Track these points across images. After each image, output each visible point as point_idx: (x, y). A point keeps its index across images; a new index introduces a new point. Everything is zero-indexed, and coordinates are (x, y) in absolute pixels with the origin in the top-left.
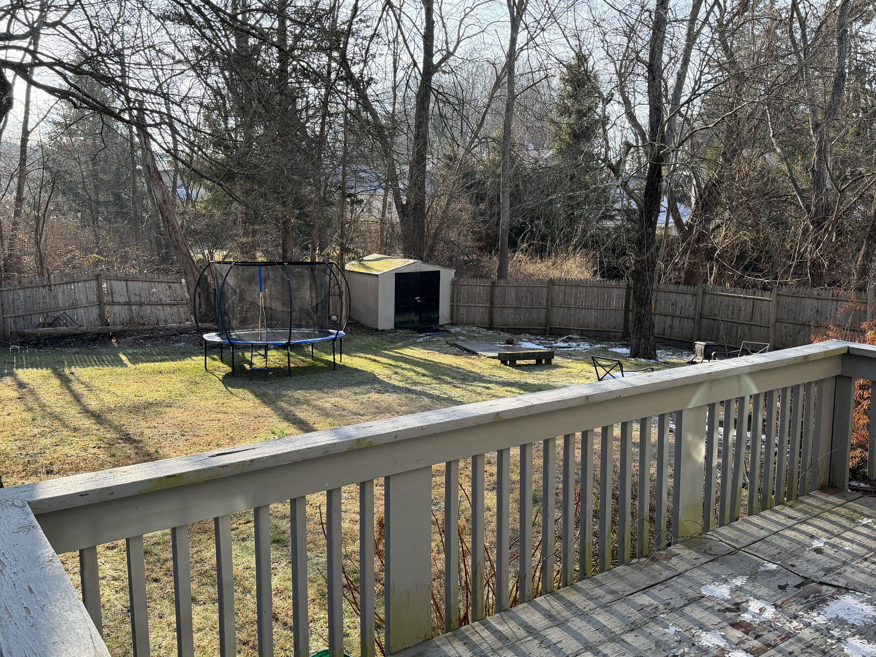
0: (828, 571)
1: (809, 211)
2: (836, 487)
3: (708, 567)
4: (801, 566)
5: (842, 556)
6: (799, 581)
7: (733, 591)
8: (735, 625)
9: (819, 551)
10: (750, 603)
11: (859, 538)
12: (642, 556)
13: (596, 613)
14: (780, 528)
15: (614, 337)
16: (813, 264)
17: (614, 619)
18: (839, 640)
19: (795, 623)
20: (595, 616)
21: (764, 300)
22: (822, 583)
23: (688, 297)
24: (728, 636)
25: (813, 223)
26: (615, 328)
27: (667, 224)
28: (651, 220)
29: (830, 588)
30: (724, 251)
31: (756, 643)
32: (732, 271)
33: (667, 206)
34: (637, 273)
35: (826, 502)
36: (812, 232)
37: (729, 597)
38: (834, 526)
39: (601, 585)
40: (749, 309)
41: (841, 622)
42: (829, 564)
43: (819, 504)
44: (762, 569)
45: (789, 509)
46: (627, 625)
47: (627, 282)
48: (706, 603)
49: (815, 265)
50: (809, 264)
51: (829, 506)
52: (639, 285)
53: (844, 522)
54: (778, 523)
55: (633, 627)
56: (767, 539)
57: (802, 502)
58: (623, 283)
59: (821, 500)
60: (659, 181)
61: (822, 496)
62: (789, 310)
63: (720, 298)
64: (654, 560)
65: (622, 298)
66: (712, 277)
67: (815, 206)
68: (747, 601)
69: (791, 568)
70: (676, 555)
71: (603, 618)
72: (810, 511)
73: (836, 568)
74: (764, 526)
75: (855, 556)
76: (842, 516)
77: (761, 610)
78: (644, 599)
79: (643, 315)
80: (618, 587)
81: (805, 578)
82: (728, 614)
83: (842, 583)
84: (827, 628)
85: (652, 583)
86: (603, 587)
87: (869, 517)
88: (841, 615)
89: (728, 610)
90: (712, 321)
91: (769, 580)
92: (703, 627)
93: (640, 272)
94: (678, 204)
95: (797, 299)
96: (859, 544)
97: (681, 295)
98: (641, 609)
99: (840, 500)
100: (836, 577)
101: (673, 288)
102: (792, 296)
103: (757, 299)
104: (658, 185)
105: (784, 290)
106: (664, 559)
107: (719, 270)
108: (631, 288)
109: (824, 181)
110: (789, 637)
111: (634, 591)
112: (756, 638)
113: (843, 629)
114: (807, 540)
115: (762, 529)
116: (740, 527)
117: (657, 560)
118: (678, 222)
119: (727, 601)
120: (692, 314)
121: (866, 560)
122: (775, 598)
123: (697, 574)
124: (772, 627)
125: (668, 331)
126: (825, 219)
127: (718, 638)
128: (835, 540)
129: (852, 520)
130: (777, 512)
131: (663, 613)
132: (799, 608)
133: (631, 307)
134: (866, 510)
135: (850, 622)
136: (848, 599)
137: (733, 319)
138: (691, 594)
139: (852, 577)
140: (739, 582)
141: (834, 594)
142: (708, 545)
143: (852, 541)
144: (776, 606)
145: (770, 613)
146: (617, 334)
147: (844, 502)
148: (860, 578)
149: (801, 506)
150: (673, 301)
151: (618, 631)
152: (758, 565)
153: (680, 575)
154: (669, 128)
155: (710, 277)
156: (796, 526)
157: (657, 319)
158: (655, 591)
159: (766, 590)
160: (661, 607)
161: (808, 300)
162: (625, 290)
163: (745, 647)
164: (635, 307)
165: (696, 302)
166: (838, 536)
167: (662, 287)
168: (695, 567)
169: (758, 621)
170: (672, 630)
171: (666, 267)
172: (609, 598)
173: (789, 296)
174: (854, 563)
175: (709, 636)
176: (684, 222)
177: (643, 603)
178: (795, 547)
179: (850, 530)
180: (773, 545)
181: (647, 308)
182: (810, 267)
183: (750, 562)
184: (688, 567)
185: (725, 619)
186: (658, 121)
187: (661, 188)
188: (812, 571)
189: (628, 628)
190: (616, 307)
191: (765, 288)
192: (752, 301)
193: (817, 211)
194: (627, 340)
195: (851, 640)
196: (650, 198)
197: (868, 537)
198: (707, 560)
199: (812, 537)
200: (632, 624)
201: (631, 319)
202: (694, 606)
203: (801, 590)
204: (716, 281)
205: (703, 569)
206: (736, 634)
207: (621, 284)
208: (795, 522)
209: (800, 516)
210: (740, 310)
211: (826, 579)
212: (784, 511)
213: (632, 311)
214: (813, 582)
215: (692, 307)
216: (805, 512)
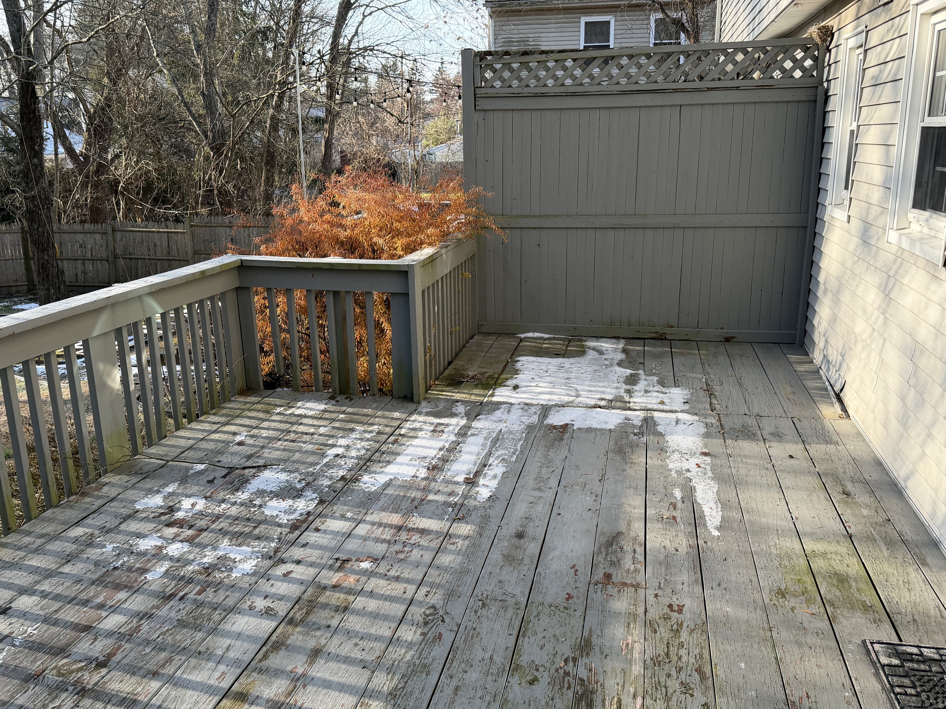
0: (249, 457)
1: (206, 137)
2: (254, 389)
3: (140, 485)
4: (226, 460)
5: (260, 442)
6: (225, 472)
7: (165, 498)
8: (169, 525)
9: (241, 444)
10: (183, 503)
11: (273, 424)
12: (70, 494)
13: (27, 559)
14: (206, 434)
15: (18, 292)
16: (220, 192)
17: (48, 558)
18: (260, 506)
19: (223, 506)
20: (26, 562)
21: (178, 233)
22: (244, 468)
23: (97, 236)
24: (164, 535)
25: (212, 149)
26: (16, 281)
27: (56, 154)
28: (33, 149)
29: (251, 470)
30: (128, 183)
31: (190, 532)
32: (141, 205)
33: (52, 133)
34: (30, 213)
35: (246, 403)
36: (213, 158)
37: (163, 504)
38: (253, 421)
39: (28, 533)
40: (165, 244)
41: (261, 493)
42: (249, 451)
43: (239, 406)
44: (192, 472)
45: (212, 417)
46: (63, 558)
47: (20, 225)
48: (141, 515)
49: (223, 193)
50: (216, 192)
51: (248, 406)
52: (36, 226)
53: (261, 415)
54: (204, 431)
55: (69, 558)
56: (195, 446)
57: (224, 408)
58: (16, 226)
59: (240, 402)
60: (35, 103)
61: (242, 399)
62: (204, 240)
63: (131, 234)
64: (84, 494)
65: (18, 245)
66: (121, 213)
67: (211, 131)
68: (180, 502)
69: (217, 464)
70: (107, 484)
71: (35, 562)
72: (231, 413)
73: (256, 453)
74: (192, 436)
75: (271, 439)
76: (259, 411)
77: (192, 505)
78: (78, 531)
79: (47, 261)
80: (49, 529)
81: (231, 468)
82: (163, 518)
83: (261, 462)
84: (250, 501)
85: (84, 515)
86: (32, 535)
87: (281, 406)
88: (262, 487)
89: (162, 514)
90: (128, 260)
91: (198, 479)
92: (140, 536)
93: (33, 211)
94: (67, 132)
95: (211, 229)
96: (274, 430)
97: (89, 235)
98: (76, 540)
99: (257, 399)
100: (256, 460)
101: (78, 227)
102: (205, 226)
103: (171, 232)
104: (35, 108)
105: (196, 220)
106: (95, 491)
107: (126, 204)
108: (27, 232)
109: (216, 106)
110: (219, 518)
111: (66, 527)
112: (189, 529)
113: (264, 497)
114: (230, 437)
115: (189, 439)
116: (168, 443)
117: (88, 494)
118: (70, 151)
119: (161, 507)
120: (104, 255)
121: (280, 440)
122: (205, 492)
123: (130, 494)
124: (203, 515)
125: (81, 276)
126: (223, 145)
127: (155, 540)
128: (255, 431)
129: (268, 412)
130: (202, 422)
131: (99, 537)
132: (225, 493)
133: (31, 255)
134: (278, 401)
135: (269, 490)
136: (267, 474)
137: (149, 255)
138: (125, 512)
139: (269, 456)
140: (170, 489)
141: (255, 473)
142: (138, 467)
143: (268, 429)
144: (206, 498)
145: (201, 504)
146: (20, 288)
147: (260, 399)
148: (276, 454)
149: (224, 411)
150: (81, 242)
151: (53, 566)
152: (187, 469)
153: (112, 500)
154: (36, 39)
155: (119, 213)
156: (220, 429)
157: (65, 265)
158: (89, 521)
159: (197, 488)
160: (97, 532)
161: (221, 228)
162: (19, 235)
163: (180, 538)
164: (36, 253)
165: (107, 241)
166: (257, 427)
167: (66, 227)
168: (127, 488)
169: (190, 514)
170: (110, 547)
171: (65, 203)
172: (39, 542)
173: (202, 226)
174: (270, 445)
175: (146, 540)
176: (78, 151)
177: (77, 534)
178: (220, 445)
179: (266, 420)
180: (200, 449)
181: (50, 252)
182: (217, 195)
183: (180, 469)
184: (120, 490)
185: (160, 523)
186: (19, 30)
187: (39, 111)
188: (235, 461)
189: (64, 561)
190: (12, 256)
191: (177, 220)
192: (166, 235)
193: (214, 137)
194: (34, 294)
195: (270, 504)
196: (28, 123)
197: (281, 422)
198: (139, 479)
199: (235, 434)
200: (68, 556)
201: (33, 268)
202: (129, 521)
203: (227, 478)
204: (126, 216)
205: (135, 489)
206: (171, 531)
207: (14, 228)
208: (219, 425)
209: (223, 419)
210: (155, 245)
211: (249, 464)
212: (208, 420)
213: (33, 259)
214: (237, 469)
215: (104, 247)
216: (227, 416)
